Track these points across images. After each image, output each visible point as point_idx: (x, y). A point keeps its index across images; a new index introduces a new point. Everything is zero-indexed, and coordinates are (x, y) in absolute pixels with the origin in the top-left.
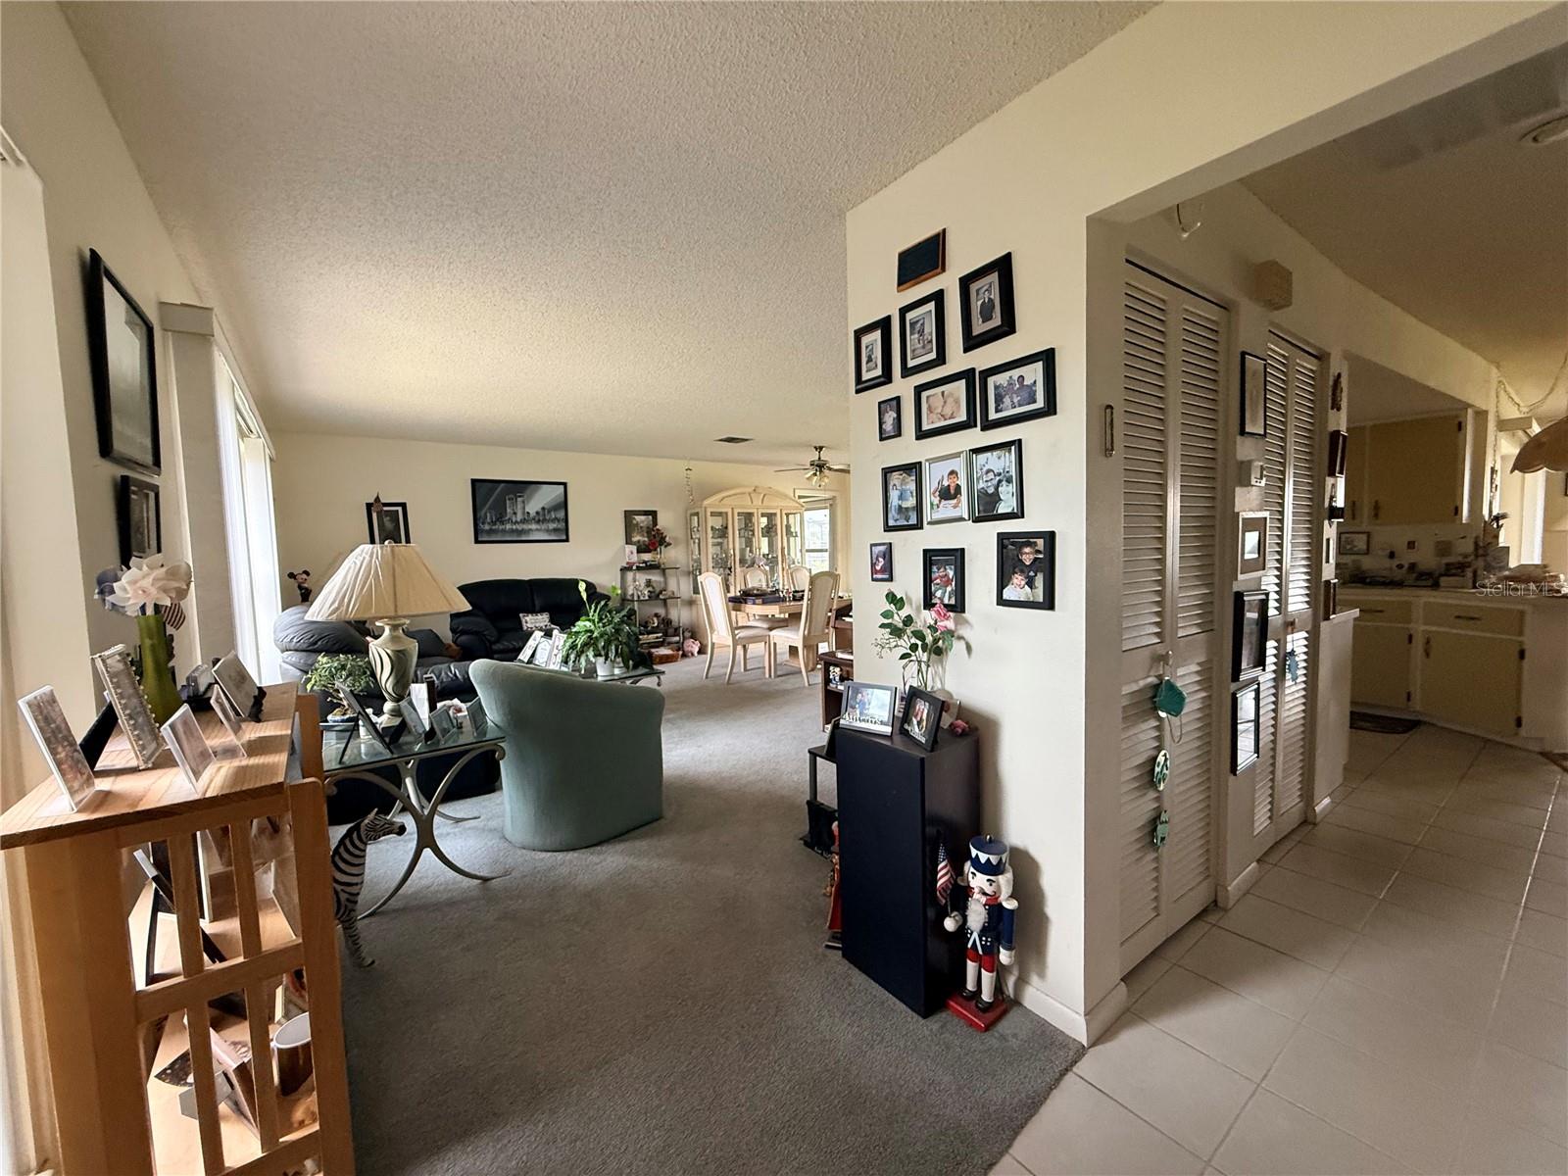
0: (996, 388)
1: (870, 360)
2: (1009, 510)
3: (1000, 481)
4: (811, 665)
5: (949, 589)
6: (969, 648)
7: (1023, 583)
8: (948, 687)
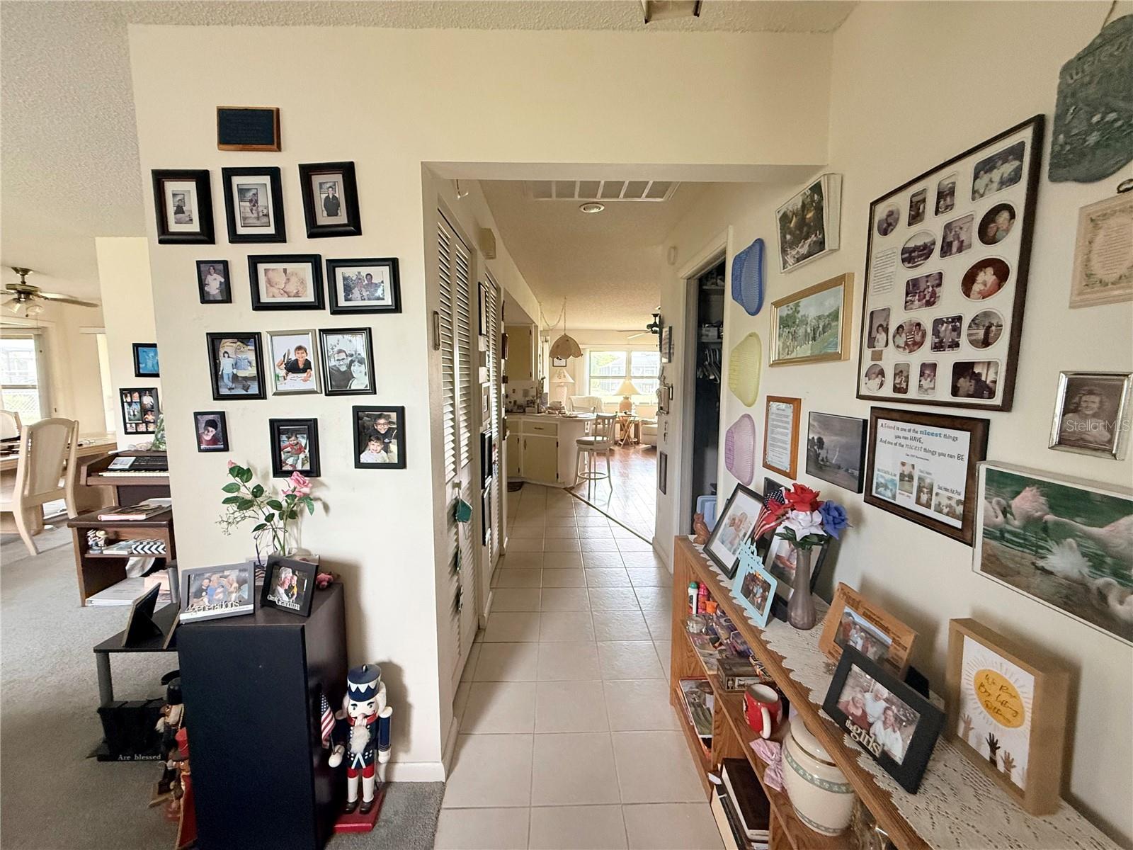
0: (345, 279)
1: (179, 210)
2: (362, 387)
3: (352, 362)
4: (34, 527)
5: (302, 456)
6: (326, 508)
7: (379, 448)
8: (304, 546)
